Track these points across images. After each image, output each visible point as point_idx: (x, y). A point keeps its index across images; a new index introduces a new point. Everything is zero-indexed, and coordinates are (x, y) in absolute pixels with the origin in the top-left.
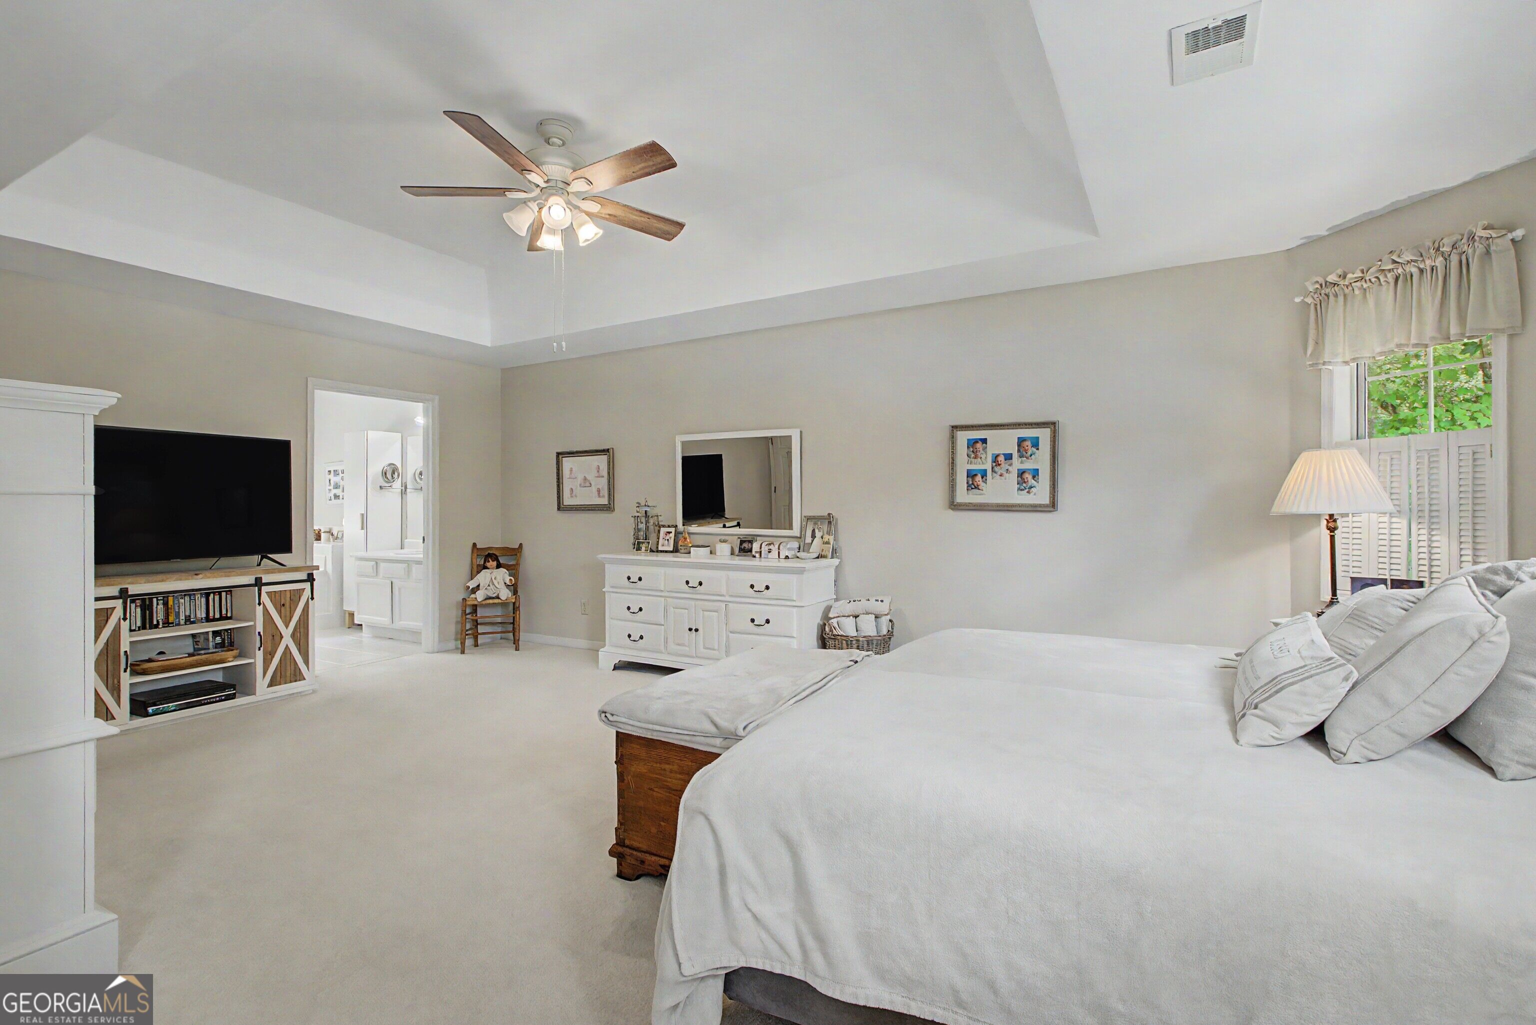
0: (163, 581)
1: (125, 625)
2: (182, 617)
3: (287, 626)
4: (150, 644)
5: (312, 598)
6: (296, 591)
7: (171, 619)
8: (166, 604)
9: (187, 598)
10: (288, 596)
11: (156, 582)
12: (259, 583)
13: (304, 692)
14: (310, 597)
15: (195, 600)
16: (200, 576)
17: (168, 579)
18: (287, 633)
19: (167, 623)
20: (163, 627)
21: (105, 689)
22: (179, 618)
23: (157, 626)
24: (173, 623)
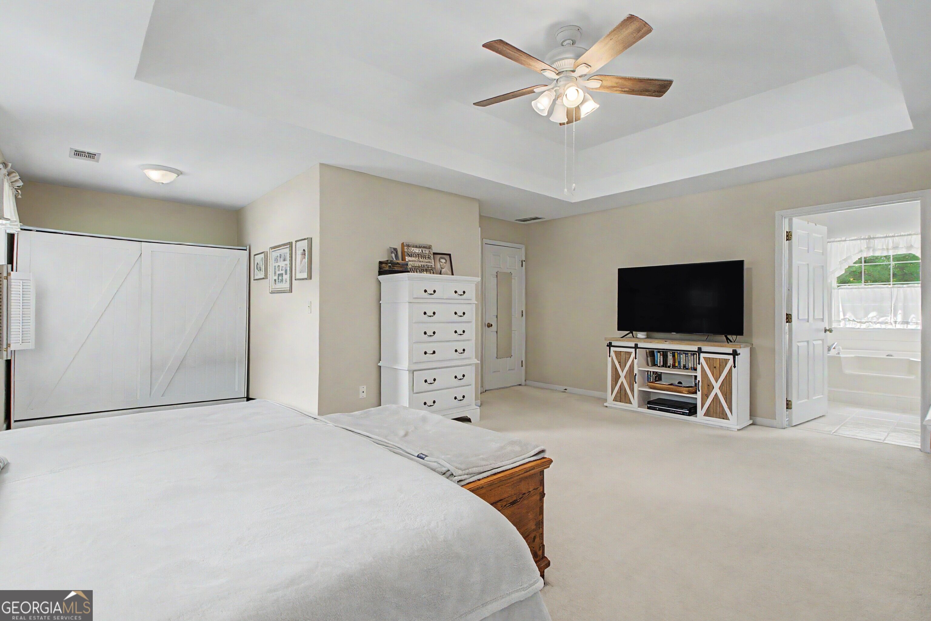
0: (651, 342)
1: (636, 361)
2: (682, 365)
3: (717, 382)
4: (673, 376)
5: (735, 367)
6: (724, 360)
7: (677, 364)
8: (674, 356)
9: (684, 355)
10: (718, 362)
11: (648, 342)
12: (700, 351)
13: (730, 428)
14: (733, 365)
15: (688, 356)
16: (667, 343)
17: (653, 341)
18: (717, 386)
19: (674, 366)
20: (673, 368)
21: (629, 390)
22: (680, 365)
23: (669, 367)
24: (677, 367)
